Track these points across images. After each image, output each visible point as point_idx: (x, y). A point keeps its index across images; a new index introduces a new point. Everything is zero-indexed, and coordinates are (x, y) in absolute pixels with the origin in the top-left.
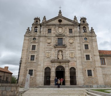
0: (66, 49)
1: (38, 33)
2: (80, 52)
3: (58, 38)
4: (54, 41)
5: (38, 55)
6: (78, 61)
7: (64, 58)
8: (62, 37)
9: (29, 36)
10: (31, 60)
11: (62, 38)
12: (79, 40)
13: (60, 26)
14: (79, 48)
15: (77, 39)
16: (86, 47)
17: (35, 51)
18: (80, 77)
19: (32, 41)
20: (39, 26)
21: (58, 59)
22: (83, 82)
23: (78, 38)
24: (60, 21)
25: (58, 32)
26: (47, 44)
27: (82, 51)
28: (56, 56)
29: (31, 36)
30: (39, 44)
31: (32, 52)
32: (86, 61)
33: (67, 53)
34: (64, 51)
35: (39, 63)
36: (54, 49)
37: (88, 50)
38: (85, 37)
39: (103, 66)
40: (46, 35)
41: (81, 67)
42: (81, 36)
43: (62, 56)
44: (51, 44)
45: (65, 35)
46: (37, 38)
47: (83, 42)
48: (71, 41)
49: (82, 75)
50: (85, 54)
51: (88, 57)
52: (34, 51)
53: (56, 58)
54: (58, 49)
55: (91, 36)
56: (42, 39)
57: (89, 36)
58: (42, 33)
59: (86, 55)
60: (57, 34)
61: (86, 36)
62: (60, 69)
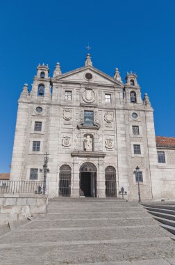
0: (99, 132)
1: (46, 98)
2: (124, 139)
3: (85, 111)
4: (76, 116)
5: (46, 141)
6: (120, 155)
7: (96, 149)
8: (92, 109)
9: (28, 103)
10: (34, 149)
11: (92, 111)
12: (122, 116)
13: (89, 87)
14: (123, 132)
15: (120, 114)
16: (136, 130)
17: (41, 132)
18: (123, 184)
19: (35, 112)
20: (47, 84)
21: (85, 149)
23: (121, 112)
25: (84, 98)
26: (62, 121)
27: (128, 138)
28: (82, 144)
29: (32, 103)
30: (48, 120)
31: (34, 135)
32: (134, 155)
33: (100, 139)
34: (95, 136)
35: (49, 156)
37: (138, 136)
38: (133, 112)
40: (62, 103)
41: (125, 166)
42: (128, 110)
44: (71, 120)
45: (98, 104)
46: (44, 107)
47: (130, 120)
48: (109, 117)
49: (126, 180)
50: (133, 143)
51: (137, 149)
52: (38, 132)
53: (82, 149)
54: (85, 130)
55: (144, 111)
56: (53, 110)
57: (141, 110)
58: (53, 98)
59: (135, 146)
60: (84, 102)
61: (135, 110)
62: (88, 169)
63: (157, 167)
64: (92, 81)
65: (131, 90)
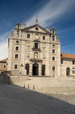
1: (20, 37)
2: (49, 54)
3: (35, 43)
4: (32, 45)
5: (20, 54)
6: (47, 61)
7: (38, 58)
9: (13, 39)
10: (16, 58)
11: (38, 43)
12: (49, 46)
13: (37, 33)
14: (49, 52)
16: (54, 51)
18: (48, 72)
19: (16, 43)
20: (20, 31)
21: (35, 58)
23: (49, 44)
25: (35, 38)
26: (27, 47)
27: (51, 54)
28: (33, 56)
29: (15, 39)
30: (21, 46)
32: (52, 61)
33: (40, 54)
34: (38, 53)
35: (22, 60)
36: (32, 51)
37: (54, 54)
39: (62, 64)
40: (27, 39)
41: (49, 65)
42: (51, 43)
44: (30, 47)
45: (40, 41)
46: (19, 41)
47: (52, 47)
48: (44, 46)
49: (49, 70)
50: (52, 56)
51: (54, 59)
52: (17, 51)
53: (33, 58)
56: (23, 42)
57: (56, 44)
58: (23, 37)
61: (54, 43)
62: (36, 65)
65: (53, 35)
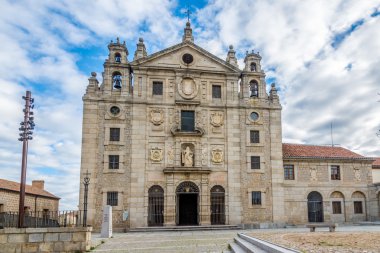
0: (203, 140)
1: (125, 94)
2: (238, 149)
3: (183, 111)
4: (170, 118)
5: (128, 154)
6: (231, 171)
7: (198, 164)
8: (192, 108)
9: (99, 101)
10: (111, 167)
11: (193, 112)
12: (236, 117)
13: (188, 75)
14: (237, 140)
15: (232, 115)
16: (255, 136)
17: (120, 143)
18: (234, 209)
19: (109, 115)
20: (125, 72)
21: (183, 164)
22: (239, 218)
23: (235, 111)
24: (188, 59)
25: (180, 92)
26: (150, 126)
27: (243, 147)
28: (178, 157)
29: (103, 101)
30: (129, 125)
31: (110, 147)
32: (250, 170)
33: (204, 150)
34: (197, 146)
35: (133, 175)
36: (171, 140)
37: (258, 145)
38: (252, 111)
39: (289, 182)
40: (149, 100)
41: (238, 185)
42: (244, 108)
43: (193, 157)
44: (163, 125)
45: (202, 101)
46: (122, 107)
47: (248, 122)
48: (217, 120)
49: (238, 204)
50: (250, 154)
51: (256, 162)
52: (115, 143)
53: (178, 164)
54: (182, 139)
55: (268, 109)
56: (136, 111)
57: (264, 109)
58: (135, 92)
59: (252, 157)
60: (180, 98)
61: (255, 108)
62: (188, 190)
63: (283, 185)
64: (192, 66)
65: (251, 79)
